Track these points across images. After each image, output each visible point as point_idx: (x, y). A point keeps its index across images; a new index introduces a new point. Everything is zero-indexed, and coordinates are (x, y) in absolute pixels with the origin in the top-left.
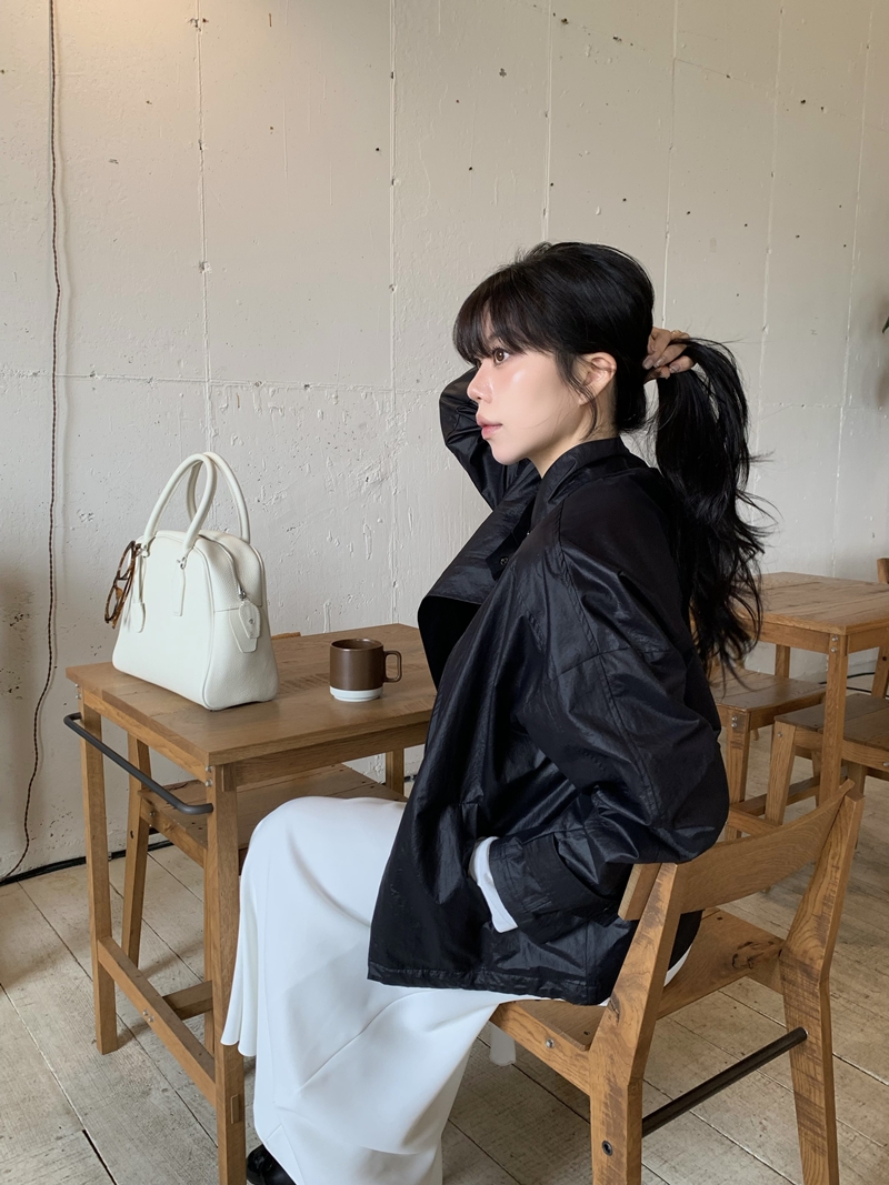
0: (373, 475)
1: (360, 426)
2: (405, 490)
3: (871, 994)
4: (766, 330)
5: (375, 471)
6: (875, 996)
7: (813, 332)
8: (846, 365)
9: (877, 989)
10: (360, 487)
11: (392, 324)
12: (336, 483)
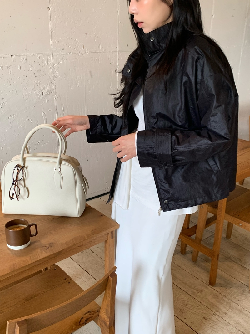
0: (45, 91)
1: (38, 71)
2: (60, 96)
3: (227, 312)
4: (213, 16)
5: (46, 90)
6: (229, 313)
7: (233, 16)
8: (245, 29)
9: (230, 310)
10: (40, 97)
11: (50, 25)
12: (29, 96)
